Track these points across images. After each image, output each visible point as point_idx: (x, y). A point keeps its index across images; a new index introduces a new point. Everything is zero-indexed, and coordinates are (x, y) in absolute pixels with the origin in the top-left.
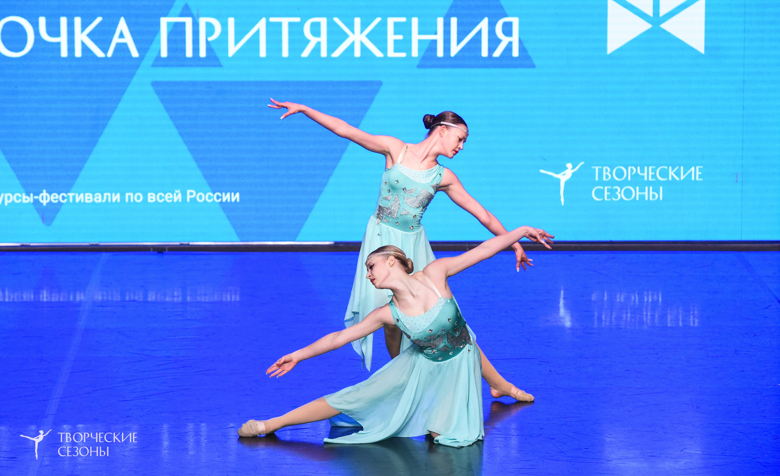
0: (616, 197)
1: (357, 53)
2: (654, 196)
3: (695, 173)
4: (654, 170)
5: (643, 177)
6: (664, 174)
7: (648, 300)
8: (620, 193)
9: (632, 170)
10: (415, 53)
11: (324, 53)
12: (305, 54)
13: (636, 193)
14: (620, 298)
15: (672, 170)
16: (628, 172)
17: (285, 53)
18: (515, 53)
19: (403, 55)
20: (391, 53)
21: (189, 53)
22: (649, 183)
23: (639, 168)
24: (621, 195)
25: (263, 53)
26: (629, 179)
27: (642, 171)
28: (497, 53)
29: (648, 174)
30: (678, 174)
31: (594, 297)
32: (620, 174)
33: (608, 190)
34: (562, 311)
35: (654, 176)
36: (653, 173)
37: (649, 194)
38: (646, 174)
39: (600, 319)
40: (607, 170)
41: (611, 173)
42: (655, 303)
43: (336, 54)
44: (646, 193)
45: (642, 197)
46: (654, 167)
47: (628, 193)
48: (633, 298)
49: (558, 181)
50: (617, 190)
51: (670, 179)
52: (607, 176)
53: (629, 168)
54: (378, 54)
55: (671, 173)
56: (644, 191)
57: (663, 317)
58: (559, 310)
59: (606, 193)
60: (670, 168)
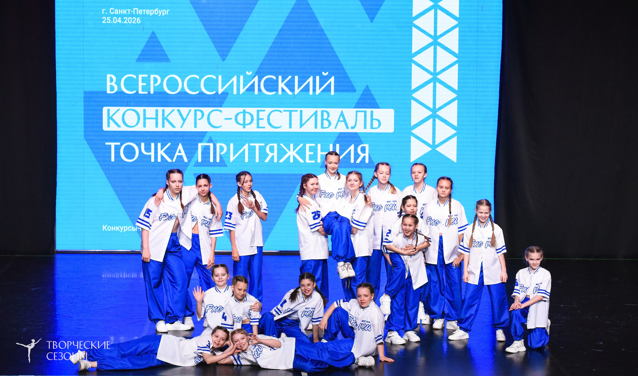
1: (292, 161)
10: (319, 161)
11: (276, 161)
12: (267, 161)
17: (257, 160)
18: (367, 161)
19: (314, 162)
20: (308, 161)
21: (212, 160)
25: (246, 160)
28: (358, 161)
43: (282, 161)
54: (302, 161)
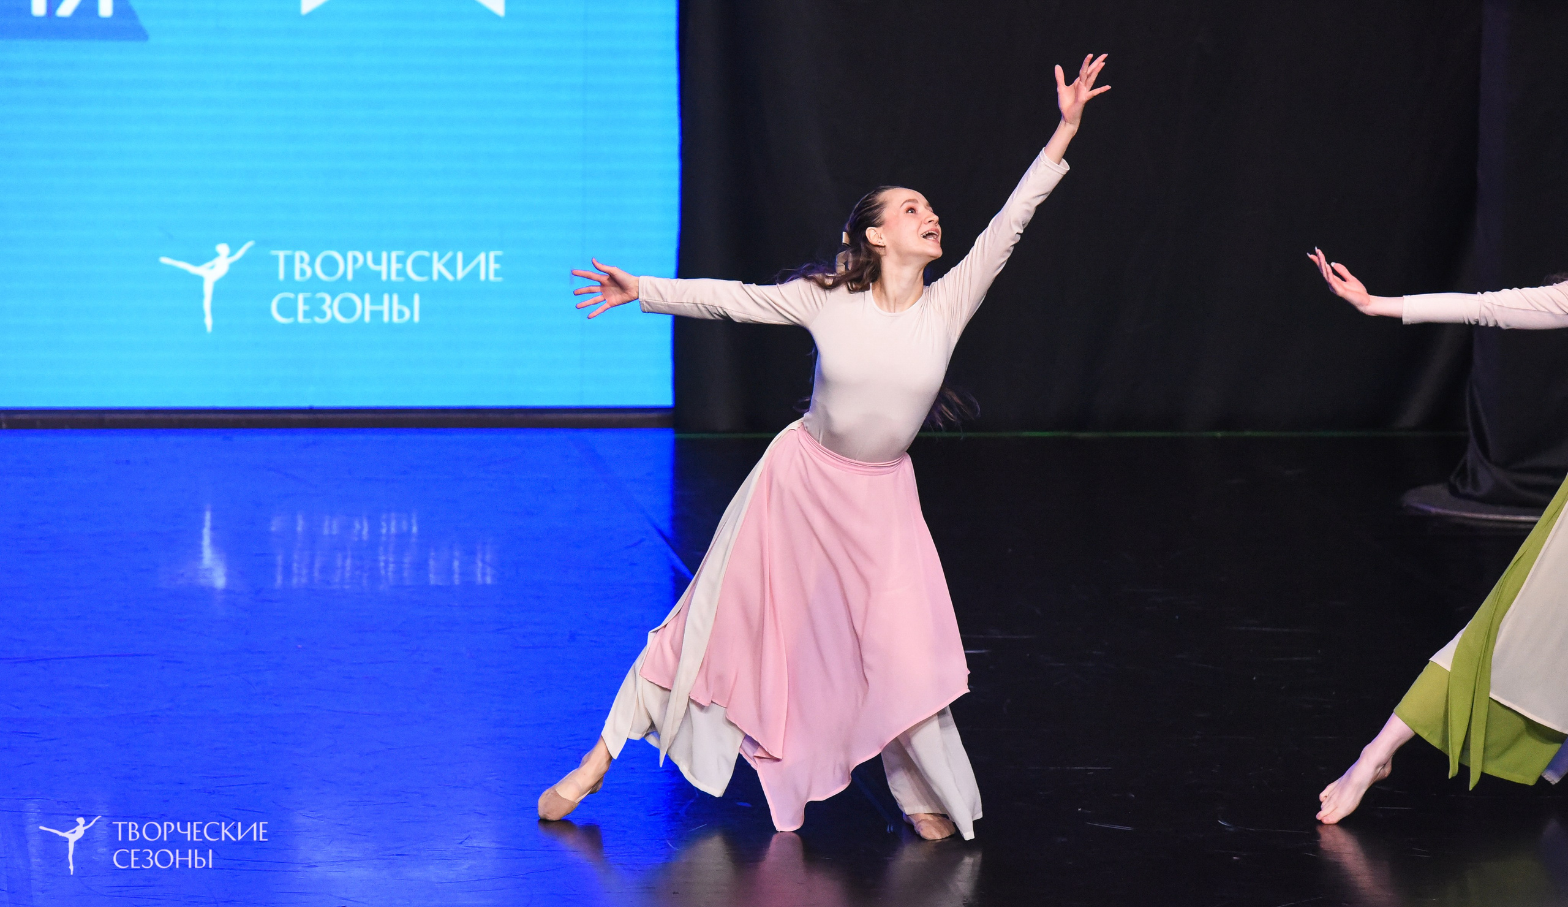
0: (323, 314)
2: (401, 314)
3: (488, 265)
4: (401, 260)
5: (379, 274)
6: (424, 266)
7: (389, 530)
8: (331, 307)
9: (355, 260)
13: (364, 307)
14: (331, 527)
15: (440, 258)
16: (348, 264)
22: (390, 288)
23: (369, 255)
24: (331, 309)
26: (350, 277)
27: (377, 261)
29: (388, 267)
30: (451, 265)
31: (275, 525)
32: (330, 265)
33: (306, 301)
34: (208, 554)
35: (401, 273)
36: (400, 266)
37: (392, 309)
38: (383, 268)
39: (288, 572)
40: (302, 260)
41: (312, 264)
42: (402, 537)
44: (385, 308)
45: (377, 315)
46: (401, 253)
47: (347, 309)
48: (357, 526)
49: (199, 280)
50: (323, 300)
51: (435, 277)
52: (303, 273)
53: (350, 255)
55: (438, 267)
56: (381, 303)
57: (421, 566)
58: (201, 552)
59: (301, 307)
60: (436, 255)
